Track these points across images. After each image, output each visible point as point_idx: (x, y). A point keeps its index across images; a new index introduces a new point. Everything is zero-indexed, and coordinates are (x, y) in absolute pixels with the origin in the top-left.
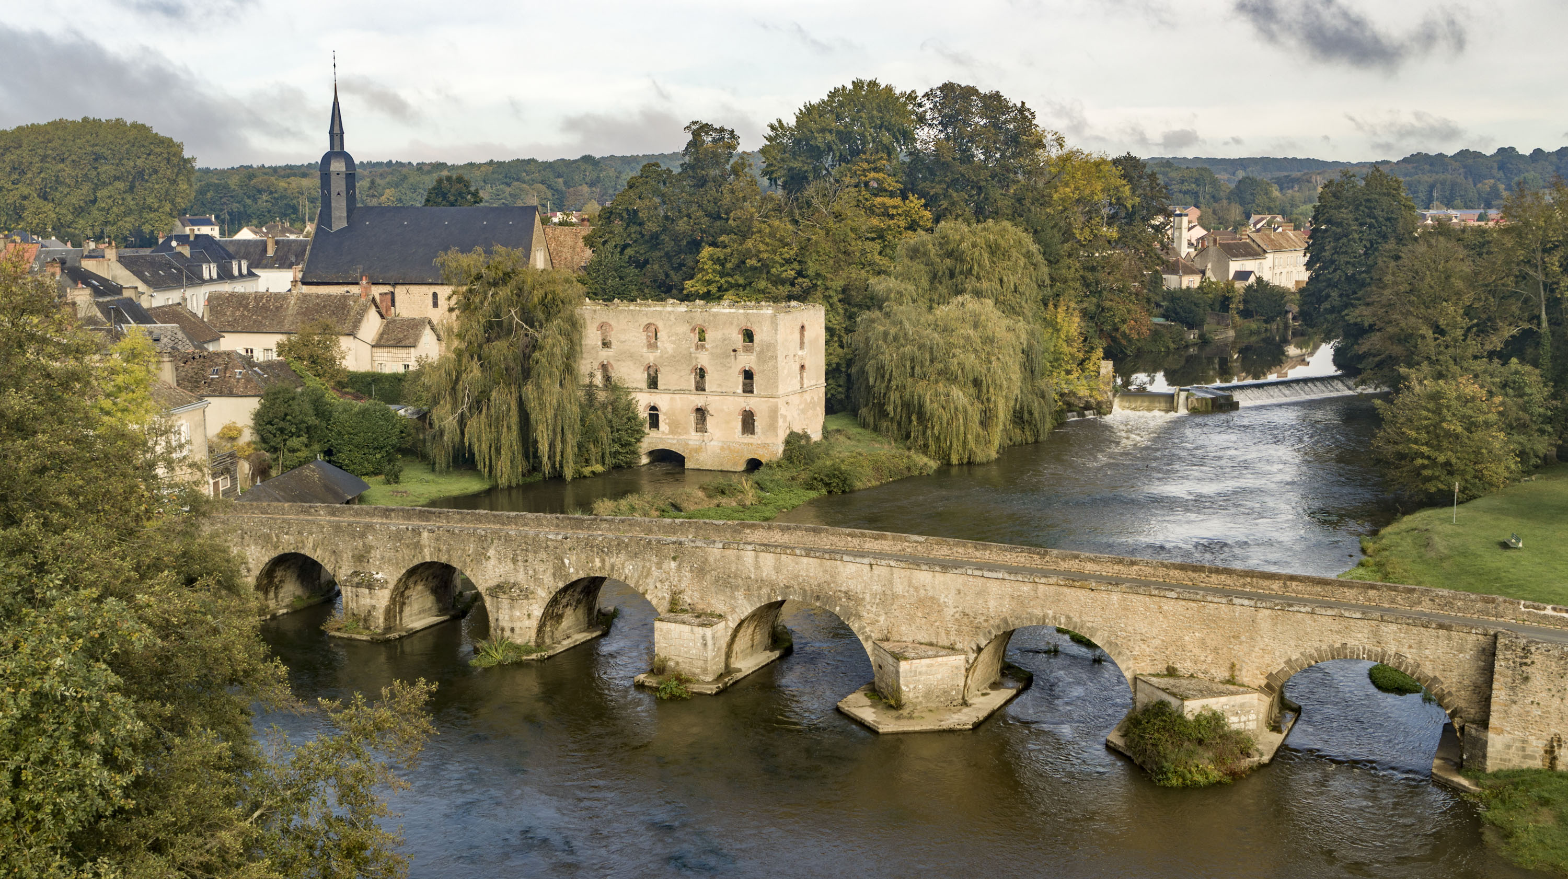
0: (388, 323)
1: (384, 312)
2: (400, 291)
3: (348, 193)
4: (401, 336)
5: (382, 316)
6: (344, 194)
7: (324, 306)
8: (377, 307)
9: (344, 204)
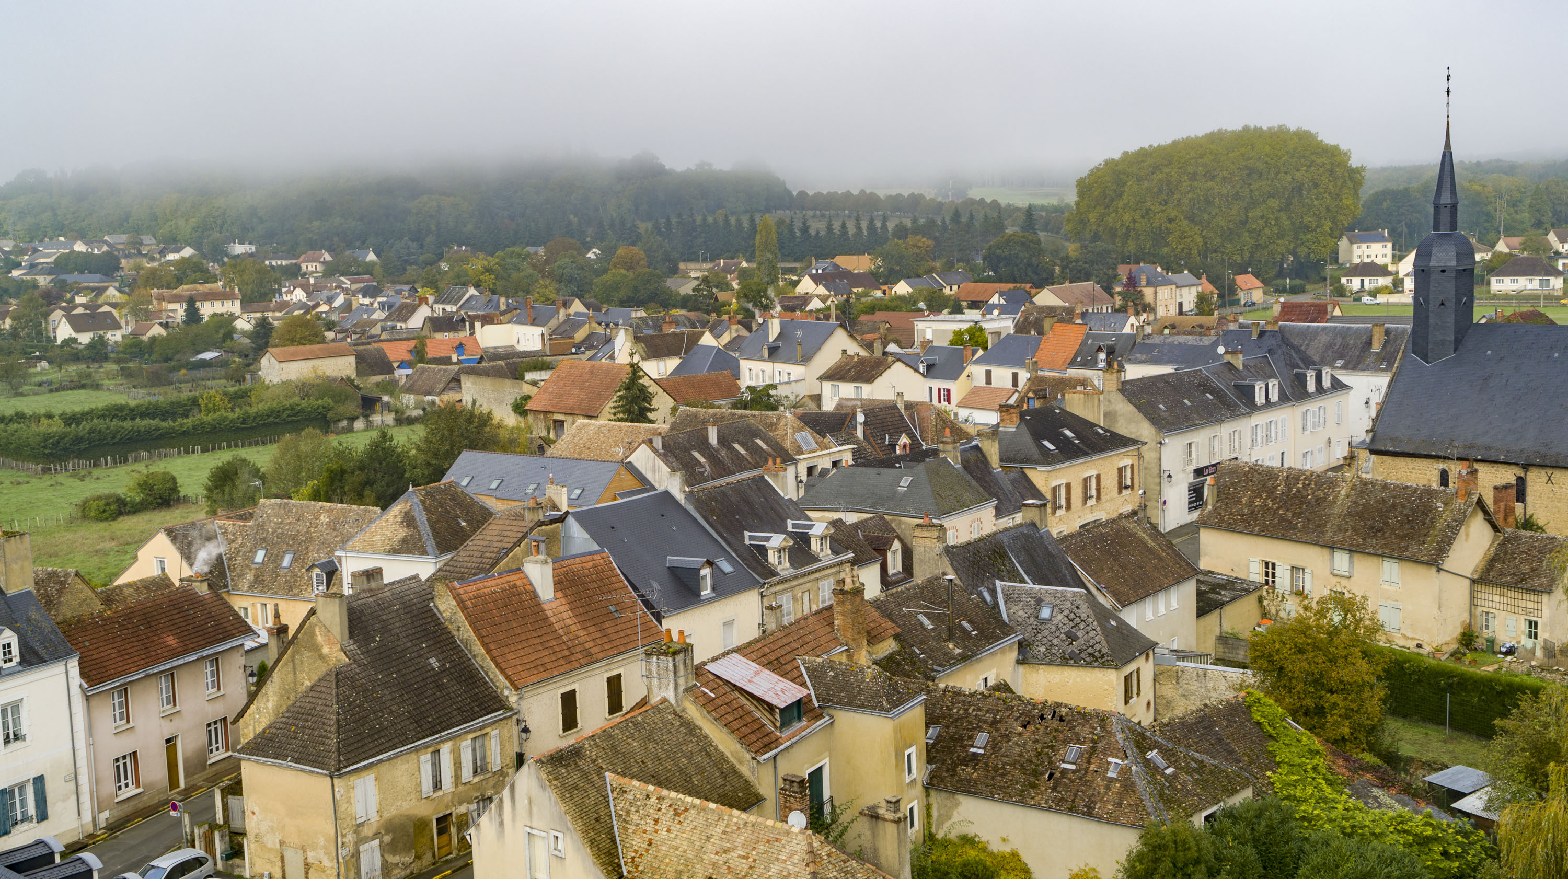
0: (1507, 540)
1: (1499, 521)
2: (1536, 481)
3: (1458, 301)
4: (1526, 569)
5: (1495, 528)
6: (1451, 304)
7: (1394, 506)
8: (1486, 512)
9: (1451, 319)
